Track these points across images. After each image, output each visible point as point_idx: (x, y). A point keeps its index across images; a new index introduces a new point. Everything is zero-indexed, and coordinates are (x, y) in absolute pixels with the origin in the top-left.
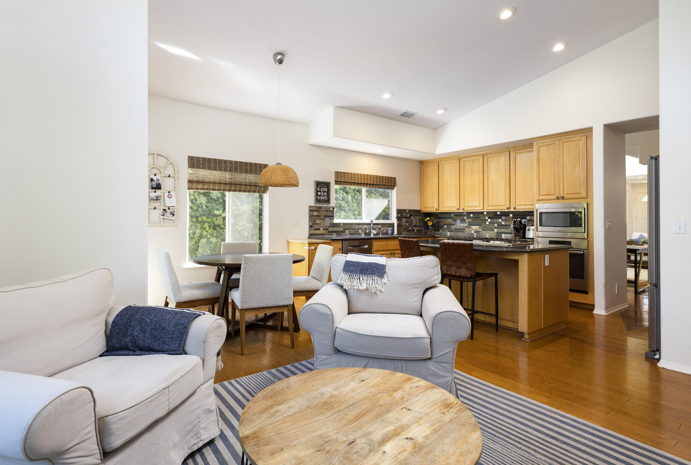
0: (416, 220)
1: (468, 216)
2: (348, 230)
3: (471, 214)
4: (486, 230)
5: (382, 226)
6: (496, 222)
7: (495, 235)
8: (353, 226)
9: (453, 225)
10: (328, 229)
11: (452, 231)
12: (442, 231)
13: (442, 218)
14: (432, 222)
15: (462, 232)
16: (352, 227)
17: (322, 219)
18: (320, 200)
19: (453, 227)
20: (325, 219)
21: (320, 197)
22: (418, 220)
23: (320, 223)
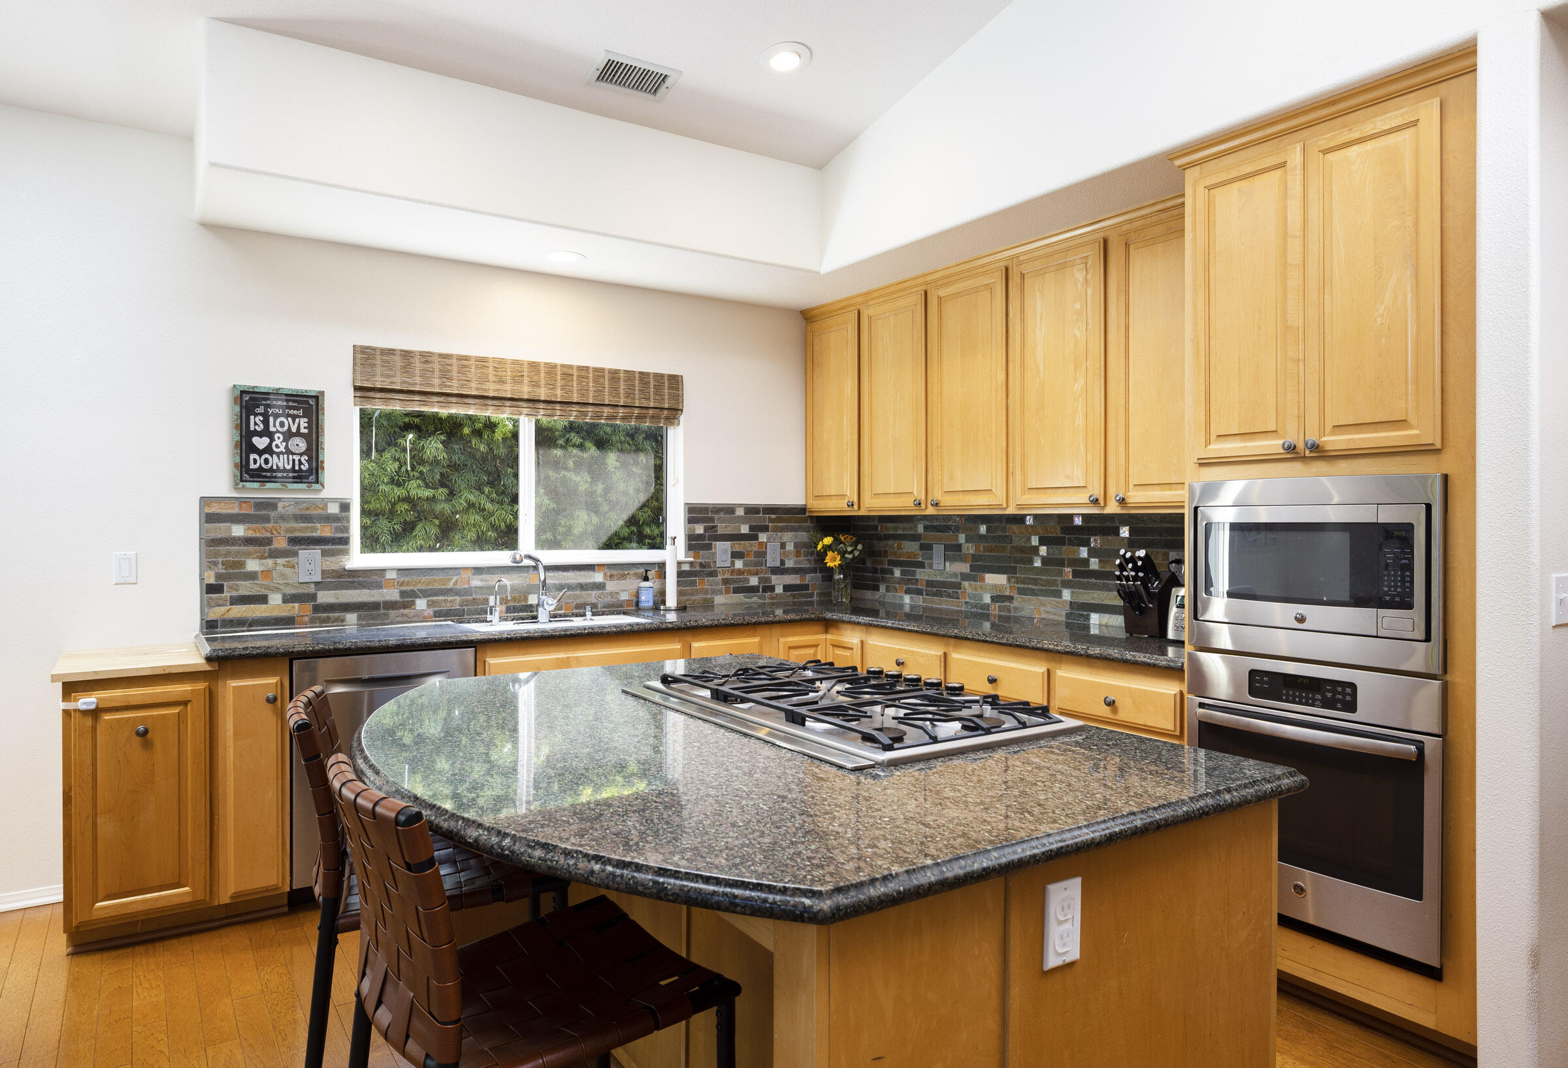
0: (783, 545)
1: (971, 529)
2: (425, 597)
3: (982, 524)
4: (1033, 593)
5: (611, 576)
6: (1069, 560)
7: (1064, 613)
8: (455, 578)
9: (921, 565)
10: (313, 597)
11: (919, 592)
12: (888, 590)
13: (888, 537)
14: (842, 554)
15: (949, 596)
16: (450, 585)
17: (275, 554)
18: (266, 471)
19: (920, 573)
20: (296, 554)
21: (267, 456)
22: (790, 547)
23: (267, 573)
